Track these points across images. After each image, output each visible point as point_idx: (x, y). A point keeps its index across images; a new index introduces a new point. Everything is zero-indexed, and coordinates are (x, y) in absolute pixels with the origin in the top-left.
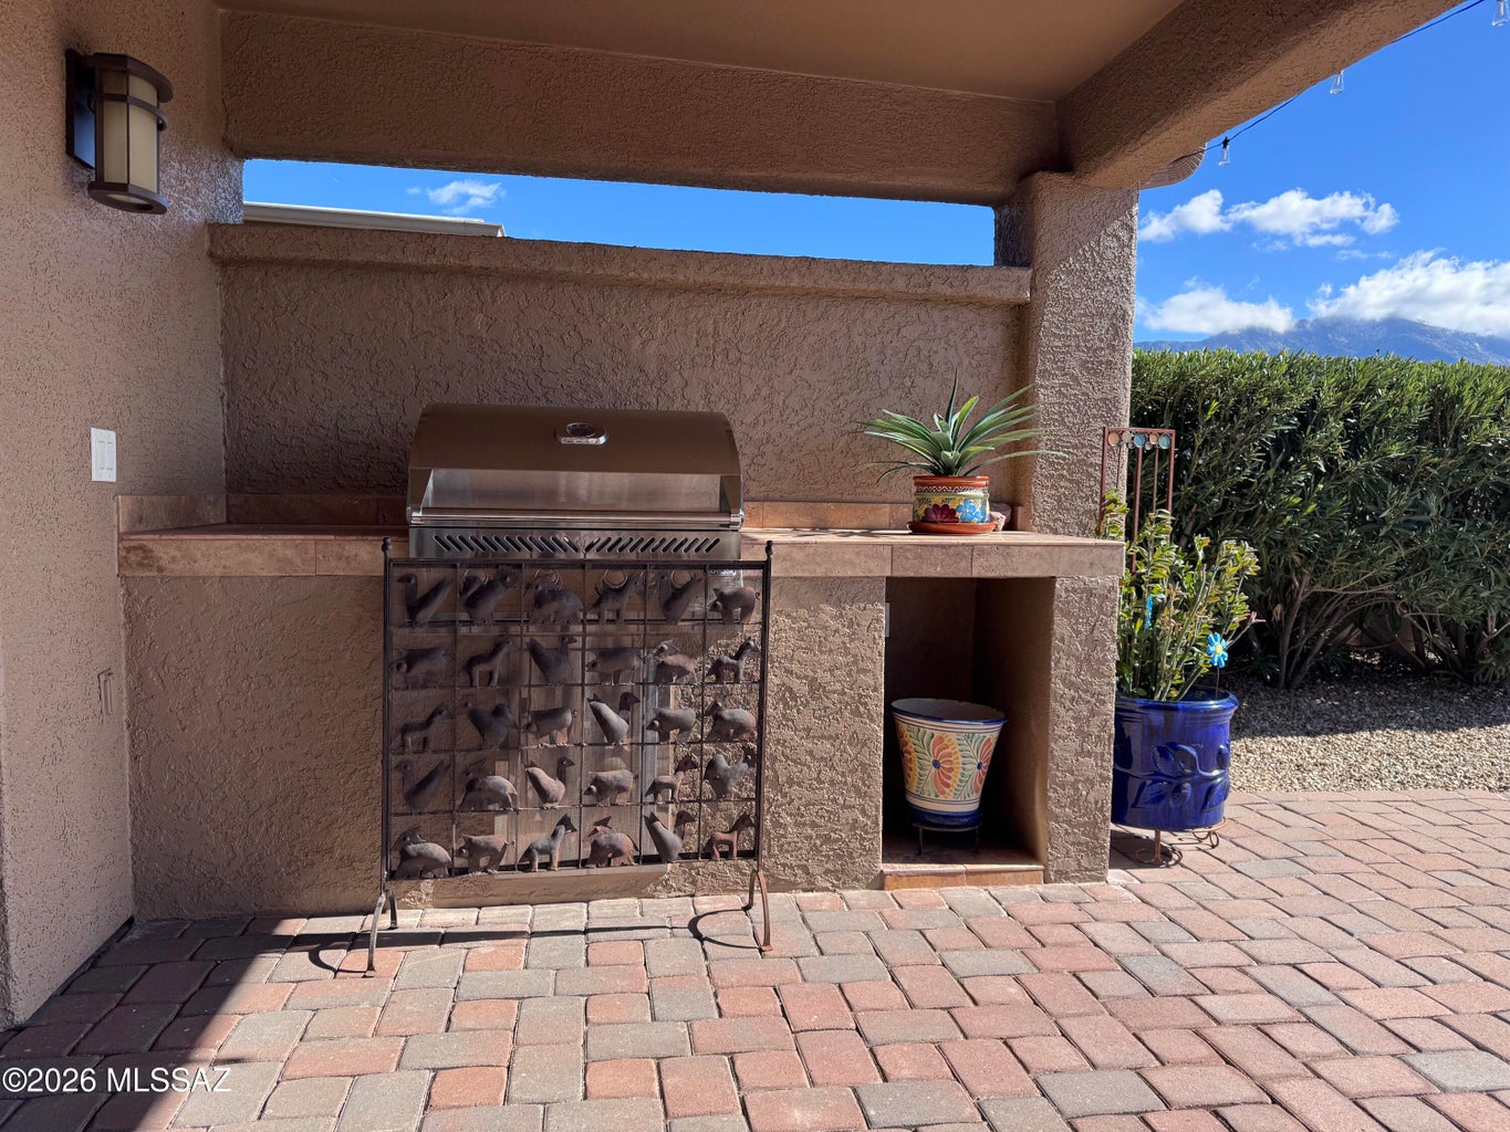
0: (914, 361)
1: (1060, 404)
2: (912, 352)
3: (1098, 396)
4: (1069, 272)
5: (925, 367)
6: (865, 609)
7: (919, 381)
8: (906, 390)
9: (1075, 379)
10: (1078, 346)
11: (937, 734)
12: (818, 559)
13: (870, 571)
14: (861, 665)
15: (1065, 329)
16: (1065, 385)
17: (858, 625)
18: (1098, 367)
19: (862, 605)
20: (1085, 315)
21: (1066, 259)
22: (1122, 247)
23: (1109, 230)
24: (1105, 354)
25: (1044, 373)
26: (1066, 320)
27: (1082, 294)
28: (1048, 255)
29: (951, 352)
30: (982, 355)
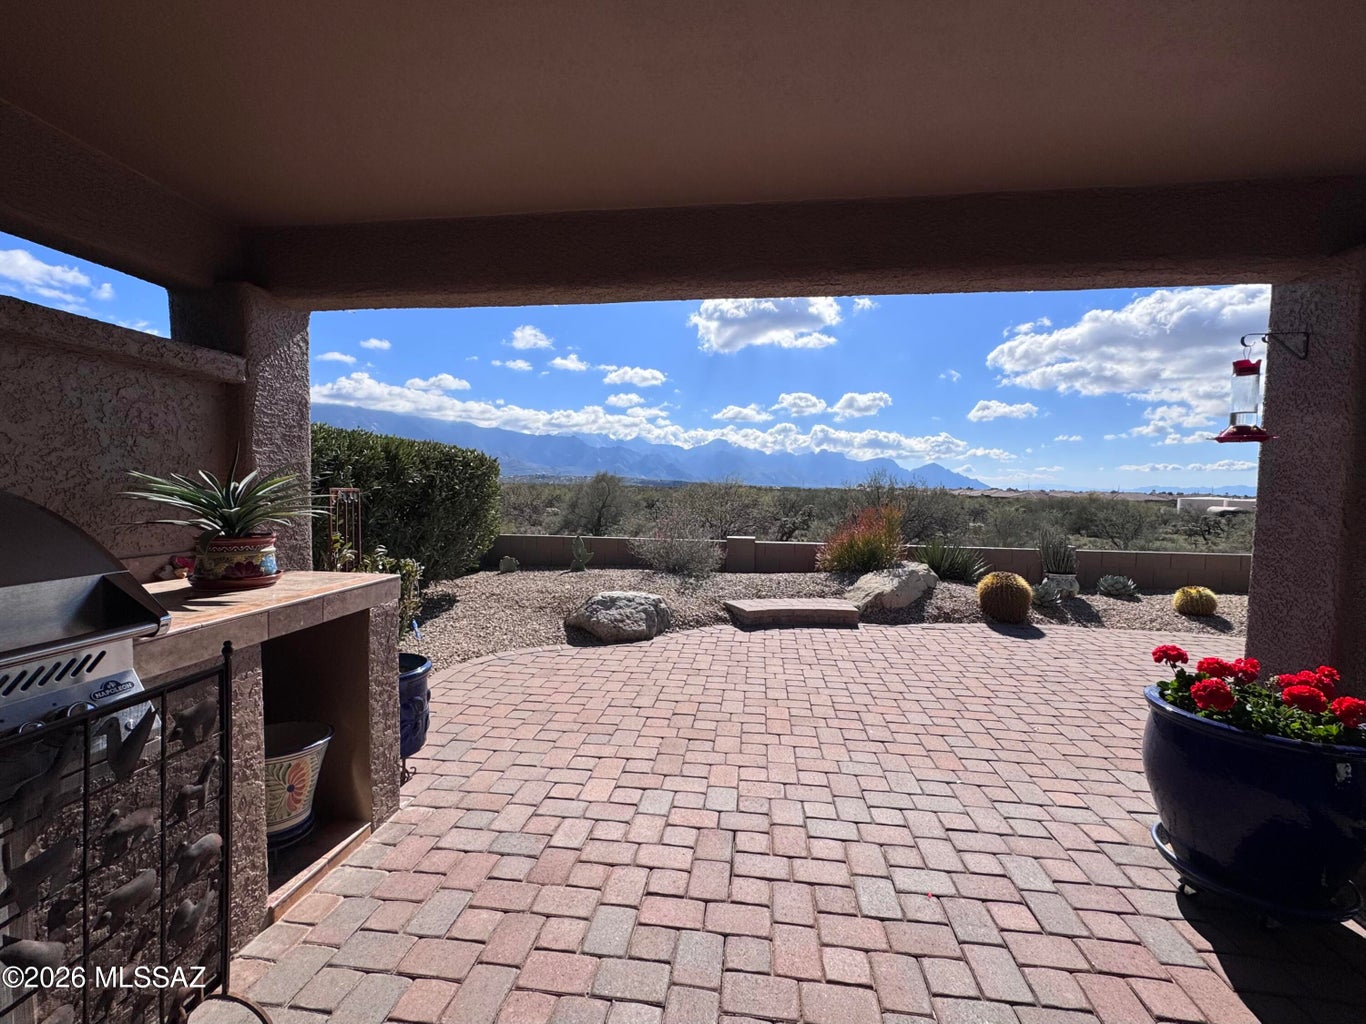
0: (136, 421)
1: (270, 467)
2: (134, 412)
3: (294, 461)
4: (272, 366)
5: (145, 427)
6: (246, 677)
7: (141, 440)
8: (128, 448)
9: (279, 447)
10: (280, 423)
11: (293, 763)
12: (205, 643)
13: (253, 640)
14: (247, 731)
15: (271, 409)
16: (273, 452)
17: (242, 695)
18: (292, 441)
19: (244, 674)
20: (282, 400)
21: (268, 356)
22: (303, 354)
23: (295, 340)
24: (296, 432)
25: (259, 443)
26: (271, 402)
27: (280, 384)
28: (256, 349)
29: (171, 417)
30: (197, 421)
